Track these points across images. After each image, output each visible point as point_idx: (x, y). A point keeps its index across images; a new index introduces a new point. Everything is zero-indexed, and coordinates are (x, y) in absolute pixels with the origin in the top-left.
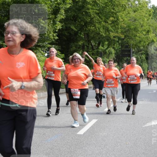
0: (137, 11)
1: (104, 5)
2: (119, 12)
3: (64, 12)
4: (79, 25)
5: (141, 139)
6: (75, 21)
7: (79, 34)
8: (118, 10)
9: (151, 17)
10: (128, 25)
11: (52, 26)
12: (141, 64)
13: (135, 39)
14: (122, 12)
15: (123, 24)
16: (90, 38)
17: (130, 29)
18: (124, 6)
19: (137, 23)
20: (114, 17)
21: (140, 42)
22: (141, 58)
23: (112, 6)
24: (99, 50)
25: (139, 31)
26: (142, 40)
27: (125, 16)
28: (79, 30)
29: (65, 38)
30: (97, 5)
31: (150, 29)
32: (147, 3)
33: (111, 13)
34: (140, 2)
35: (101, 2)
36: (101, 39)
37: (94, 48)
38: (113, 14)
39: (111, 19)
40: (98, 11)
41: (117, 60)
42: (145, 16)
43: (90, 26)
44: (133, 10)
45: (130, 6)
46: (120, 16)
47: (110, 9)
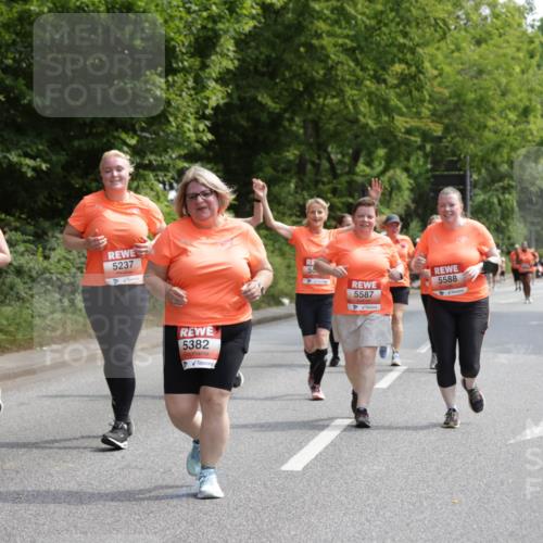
0: (486, 41)
1: (373, 22)
2: (426, 44)
3: (232, 48)
4: (286, 90)
5: (502, 483)
6: (272, 76)
7: (287, 124)
8: (420, 38)
9: (534, 62)
10: (455, 91)
11: (191, 95)
12: (503, 224)
13: (480, 139)
14: (436, 45)
15: (440, 85)
16: (324, 137)
17: (464, 103)
18: (441, 24)
19: (486, 81)
20: (407, 63)
21: (498, 147)
22: (504, 204)
23: (398, 24)
24: (356, 178)
25: (492, 109)
26: (505, 141)
27: (446, 57)
28: (285, 110)
29: (236, 136)
30: (348, 22)
31: (534, 103)
32: (521, 12)
33: (395, 50)
34: (497, 11)
35: (360, 11)
36: (363, 138)
37: (339, 172)
38: (403, 52)
39: (398, 68)
40: (352, 41)
41: (420, 211)
42: (513, 58)
43: (322, 94)
44: (474, 38)
45: (462, 22)
46: (428, 58)
47: (393, 35)
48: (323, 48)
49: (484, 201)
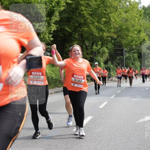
0: (128, 12)
1: (97, 7)
2: (111, 13)
3: (58, 15)
4: (73, 26)
6: (69, 22)
7: (73, 35)
8: (109, 11)
9: (141, 17)
10: (120, 26)
11: (47, 28)
12: (134, 62)
13: (127, 39)
14: (114, 13)
15: (116, 24)
16: (84, 39)
17: (122, 29)
18: (116, 7)
19: (128, 23)
20: (106, 18)
21: (132, 41)
22: (134, 57)
23: (104, 7)
24: (93, 50)
25: (130, 31)
26: (134, 39)
27: (117, 16)
28: (73, 31)
29: (60, 38)
30: (90, 7)
31: (142, 29)
32: (138, 4)
33: (103, 15)
34: (131, 3)
35: (93, 3)
36: (94, 39)
37: (88, 48)
38: (105, 15)
39: (104, 19)
40: (91, 12)
41: (111, 59)
42: (135, 17)
43: (83, 27)
44: (124, 11)
45: (121, 7)
46: (112, 16)
47: (102, 10)
48: (84, 14)
49: (128, 56)
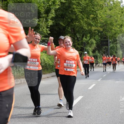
0: (112, 10)
2: (98, 10)
3: (54, 12)
4: (67, 21)
5: (117, 111)
6: (63, 18)
7: (67, 29)
9: (123, 14)
10: (105, 21)
11: (45, 23)
12: (117, 51)
13: (111, 32)
14: (101, 11)
15: (102, 20)
16: (76, 32)
17: (107, 24)
18: (102, 6)
19: (112, 19)
20: (94, 15)
21: (115, 34)
22: (117, 47)
23: (92, 6)
24: (83, 41)
25: (114, 25)
26: (117, 32)
27: (103, 13)
28: (67, 26)
29: (56, 32)
30: (80, 5)
31: (123, 23)
32: (120, 3)
33: (91, 12)
34: (114, 3)
35: (83, 3)
36: (84, 32)
37: (79, 40)
38: (93, 12)
39: (92, 16)
40: (81, 10)
41: (98, 48)
42: (118, 13)
43: (75, 22)
44: (109, 9)
45: (106, 5)
46: (99, 13)
47: (91, 8)
48: (75, 11)
49: (112, 46)
